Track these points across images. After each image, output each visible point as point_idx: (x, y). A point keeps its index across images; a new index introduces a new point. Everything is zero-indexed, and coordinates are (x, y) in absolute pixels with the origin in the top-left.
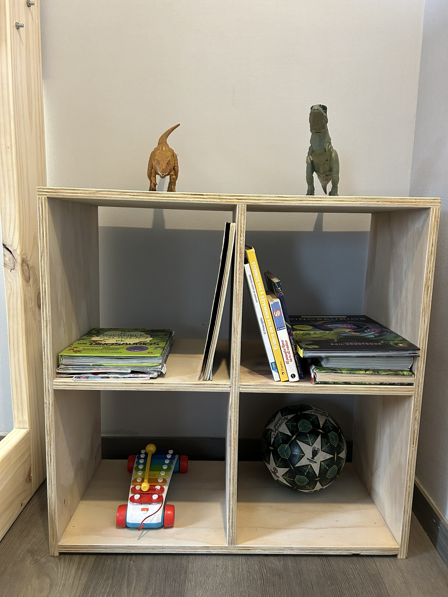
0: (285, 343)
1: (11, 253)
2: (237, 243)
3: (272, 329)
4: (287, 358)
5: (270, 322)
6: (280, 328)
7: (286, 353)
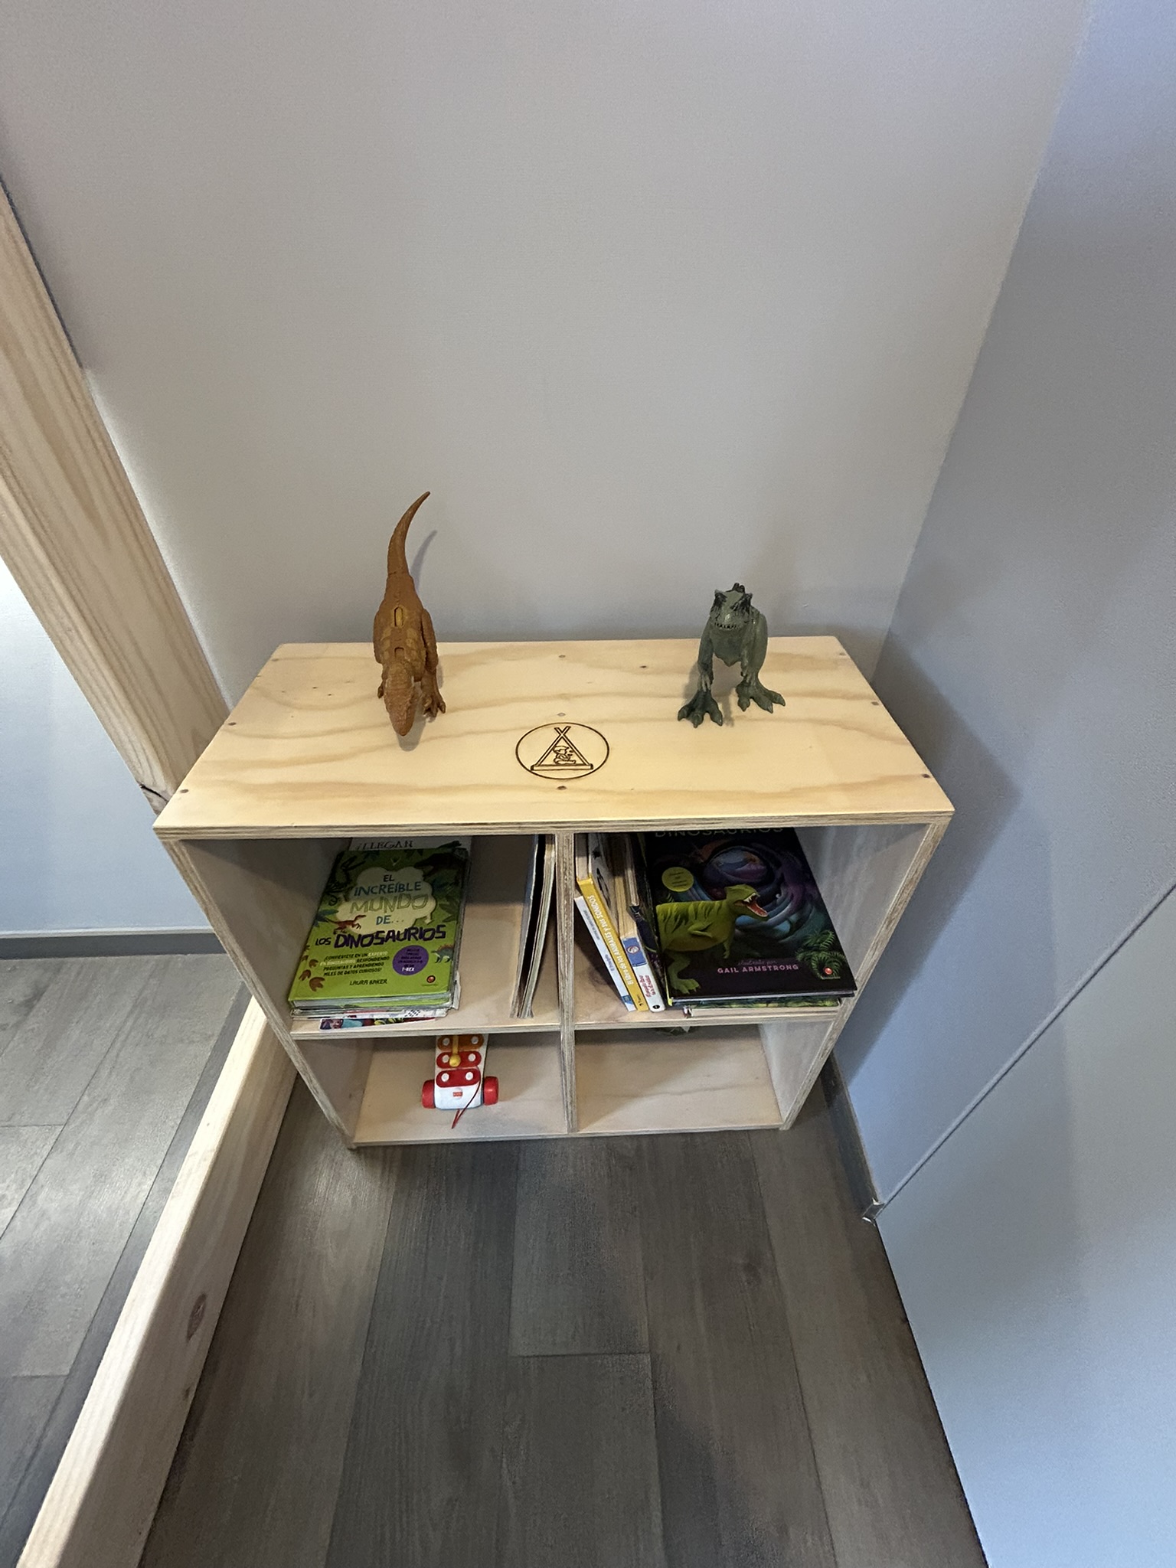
0: (645, 978)
1: (160, 796)
2: (560, 883)
3: (624, 966)
4: (648, 992)
5: (621, 959)
6: (640, 963)
7: (646, 987)
